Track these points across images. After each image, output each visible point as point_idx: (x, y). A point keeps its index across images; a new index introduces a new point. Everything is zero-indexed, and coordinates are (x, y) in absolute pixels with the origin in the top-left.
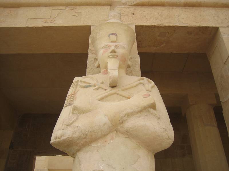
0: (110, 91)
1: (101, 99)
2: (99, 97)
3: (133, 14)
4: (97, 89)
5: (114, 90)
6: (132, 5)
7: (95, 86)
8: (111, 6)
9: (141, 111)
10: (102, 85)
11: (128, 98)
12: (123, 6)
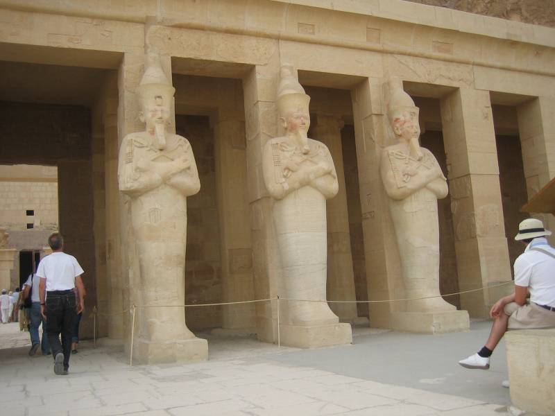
0: (159, 153)
1: (154, 160)
2: (152, 158)
3: (170, 39)
4: (149, 150)
5: (162, 153)
6: (169, 26)
7: (147, 147)
8: (144, 23)
9: (181, 172)
10: (152, 147)
11: (173, 160)
12: (158, 26)
